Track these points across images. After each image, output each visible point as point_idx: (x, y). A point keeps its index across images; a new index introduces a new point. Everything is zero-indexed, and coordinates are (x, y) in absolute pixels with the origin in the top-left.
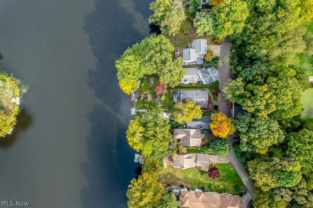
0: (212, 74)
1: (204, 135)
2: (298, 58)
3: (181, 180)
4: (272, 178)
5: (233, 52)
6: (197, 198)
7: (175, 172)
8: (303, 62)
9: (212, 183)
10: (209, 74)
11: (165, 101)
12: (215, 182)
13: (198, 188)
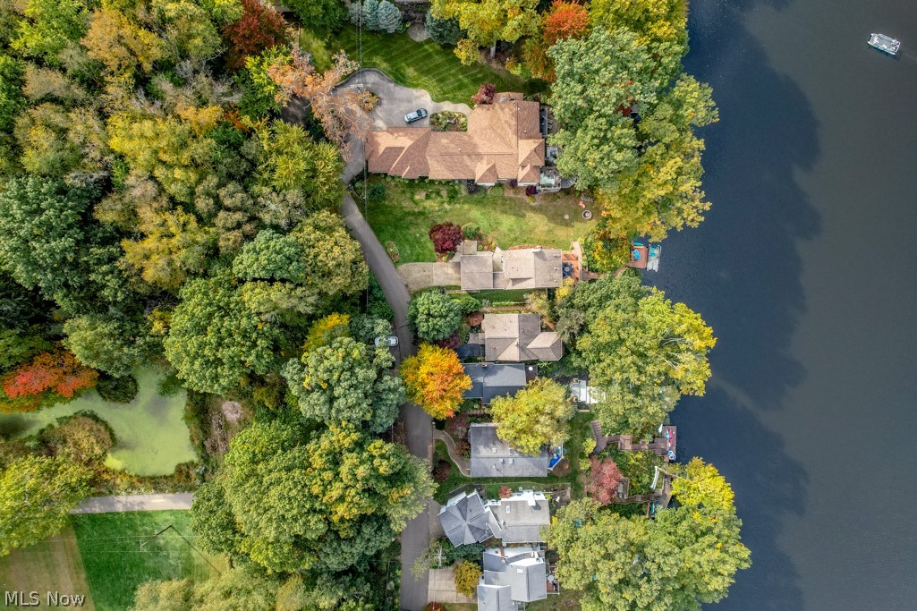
0: (460, 526)
1: (470, 342)
2: (196, 562)
3: (533, 209)
4: (316, 256)
5: (392, 583)
6: (494, 166)
7: (550, 231)
8: (182, 549)
9: (446, 206)
10: (471, 527)
11: (584, 437)
12: (437, 209)
13: (484, 189)
